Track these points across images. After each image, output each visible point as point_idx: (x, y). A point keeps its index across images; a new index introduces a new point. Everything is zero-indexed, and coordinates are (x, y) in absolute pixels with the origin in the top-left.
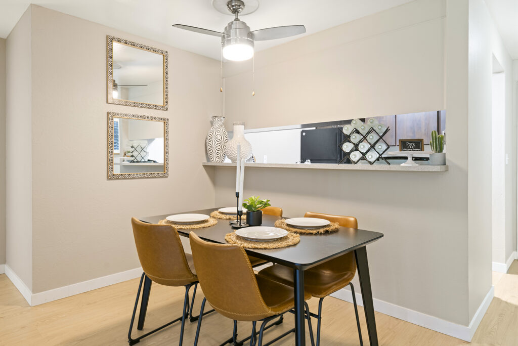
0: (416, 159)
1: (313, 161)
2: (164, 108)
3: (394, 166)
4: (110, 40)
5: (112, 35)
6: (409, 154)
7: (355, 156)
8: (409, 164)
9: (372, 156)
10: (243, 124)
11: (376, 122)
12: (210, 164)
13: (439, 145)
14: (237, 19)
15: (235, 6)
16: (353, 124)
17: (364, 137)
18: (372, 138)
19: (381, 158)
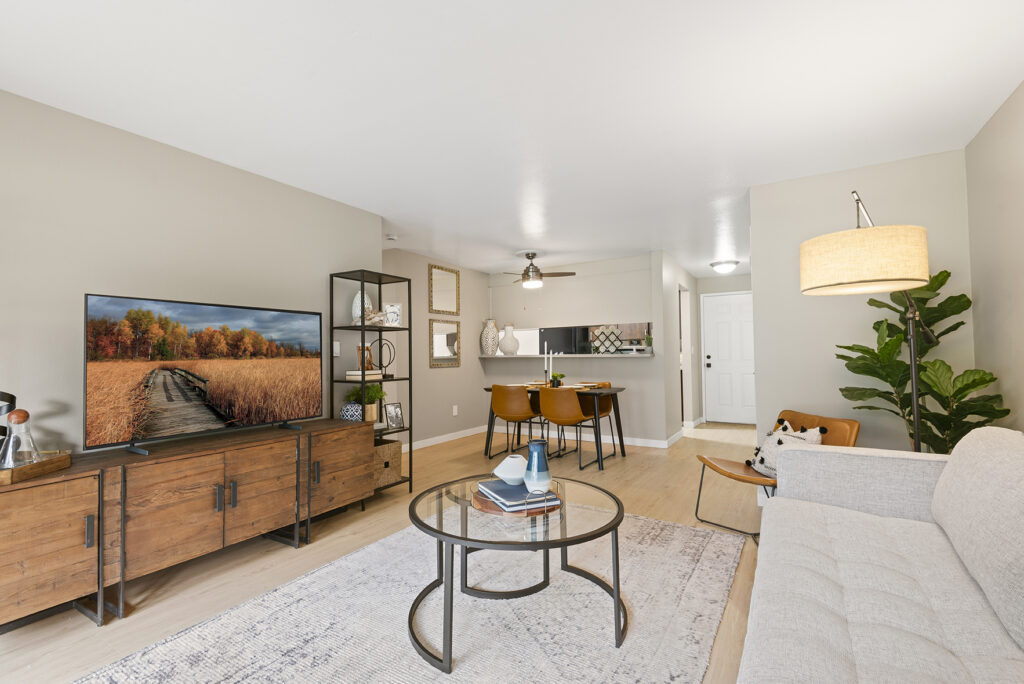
0: (638, 350)
1: (565, 353)
2: (457, 314)
3: (625, 355)
4: (431, 267)
5: (433, 263)
6: (634, 347)
7: (602, 349)
8: (634, 353)
9: (612, 349)
10: (512, 325)
11: (614, 328)
12: (484, 356)
13: (650, 343)
14: (532, 264)
15: (531, 256)
16: (601, 329)
17: (607, 337)
18: (612, 338)
19: (618, 350)
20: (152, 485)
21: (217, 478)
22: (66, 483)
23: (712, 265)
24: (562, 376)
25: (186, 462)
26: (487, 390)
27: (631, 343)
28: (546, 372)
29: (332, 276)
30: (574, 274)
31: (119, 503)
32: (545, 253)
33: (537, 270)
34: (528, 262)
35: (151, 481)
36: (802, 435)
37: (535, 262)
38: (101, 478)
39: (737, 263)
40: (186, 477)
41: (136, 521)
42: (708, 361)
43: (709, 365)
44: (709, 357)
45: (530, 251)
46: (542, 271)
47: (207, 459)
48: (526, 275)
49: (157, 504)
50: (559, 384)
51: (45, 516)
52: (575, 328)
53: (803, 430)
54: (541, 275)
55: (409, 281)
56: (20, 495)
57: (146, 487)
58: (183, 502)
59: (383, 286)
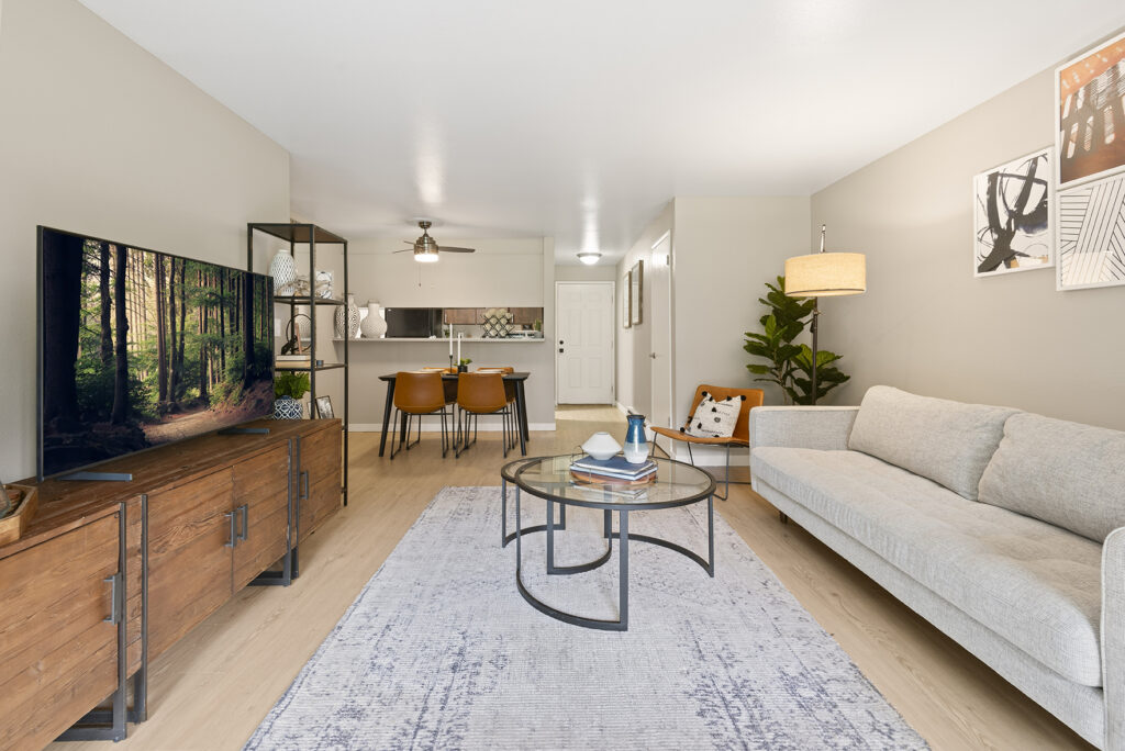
3: (516, 339)
6: (527, 332)
7: (493, 333)
11: (506, 311)
13: (541, 328)
14: (426, 235)
15: (424, 225)
16: (492, 312)
17: (499, 320)
18: (503, 321)
19: (509, 335)
20: (171, 520)
21: (226, 502)
22: (86, 528)
23: (579, 256)
24: (469, 362)
25: (203, 482)
26: (383, 379)
27: (524, 328)
28: (451, 357)
29: (251, 226)
30: (473, 251)
31: (139, 551)
32: (441, 223)
33: (432, 242)
34: (423, 231)
35: (171, 514)
36: (729, 403)
37: (429, 231)
38: (121, 516)
39: (600, 255)
40: (201, 504)
41: (156, 574)
42: (561, 346)
43: (561, 351)
44: (562, 343)
45: (425, 219)
46: (439, 244)
47: (218, 476)
48: (420, 246)
49: (176, 546)
50: (466, 369)
51: (64, 585)
52: (432, 309)
53: (729, 399)
54: (436, 249)
55: (345, 243)
56: (36, 554)
57: (166, 523)
58: (199, 539)
59: (296, 245)
